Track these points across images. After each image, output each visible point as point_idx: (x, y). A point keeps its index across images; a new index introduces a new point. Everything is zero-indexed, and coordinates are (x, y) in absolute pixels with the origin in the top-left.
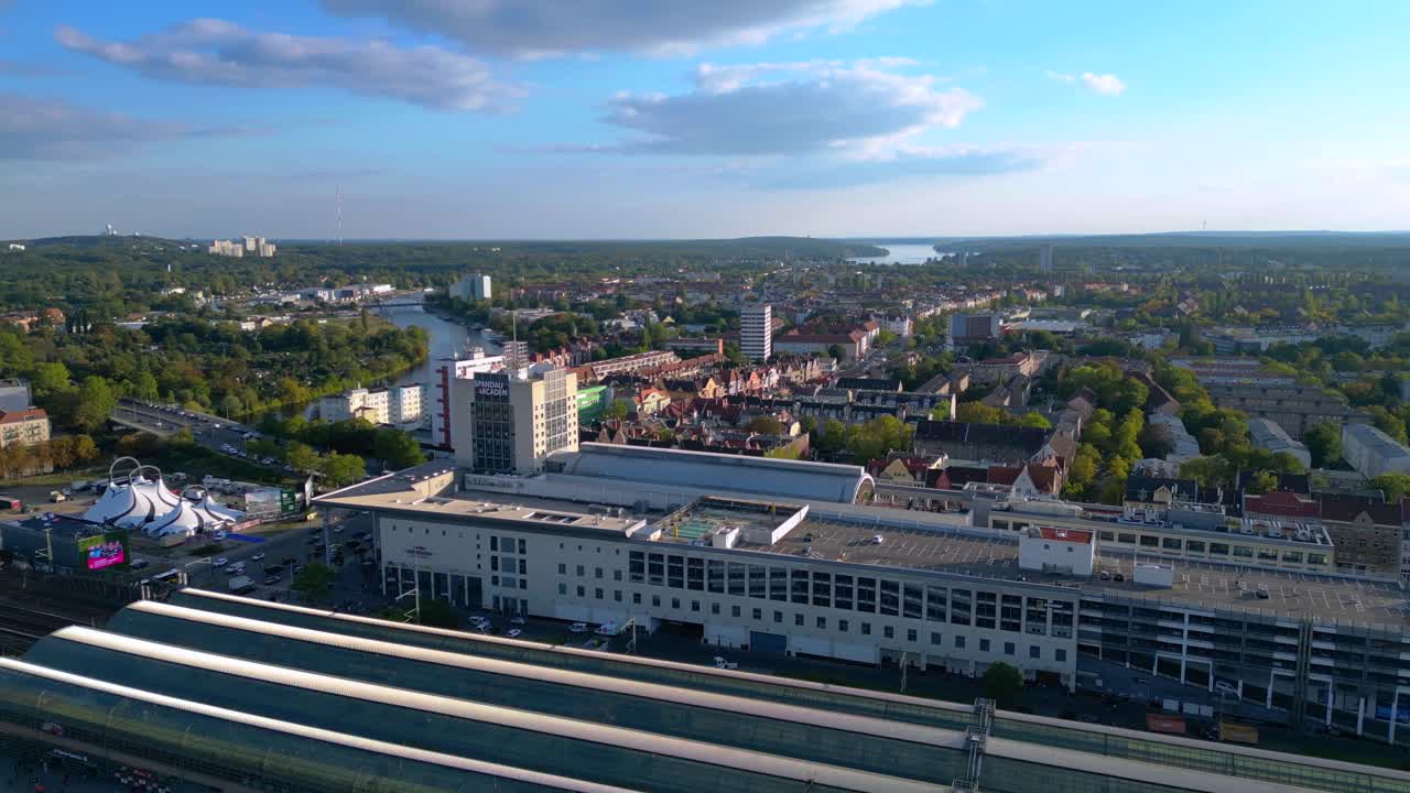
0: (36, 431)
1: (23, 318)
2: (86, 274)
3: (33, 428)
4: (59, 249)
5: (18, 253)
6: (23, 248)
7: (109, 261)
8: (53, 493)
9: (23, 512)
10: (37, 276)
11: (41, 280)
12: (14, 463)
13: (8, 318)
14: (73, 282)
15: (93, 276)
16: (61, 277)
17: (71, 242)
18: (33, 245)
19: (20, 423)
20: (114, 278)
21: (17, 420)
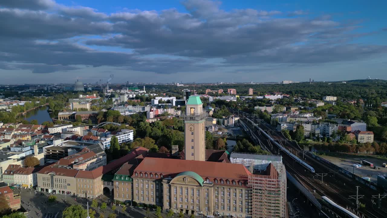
0: (369, 138)
1: (352, 102)
2: (365, 90)
3: (368, 137)
4: (356, 83)
5: (345, 84)
6: (346, 83)
7: (370, 86)
8: (384, 164)
9: (374, 168)
10: (352, 90)
11: (352, 91)
12: (367, 149)
13: (348, 101)
14: (362, 92)
15: (367, 90)
16: (358, 90)
17: (358, 81)
18: (348, 82)
19: (365, 135)
20: (374, 91)
21: (364, 134)
